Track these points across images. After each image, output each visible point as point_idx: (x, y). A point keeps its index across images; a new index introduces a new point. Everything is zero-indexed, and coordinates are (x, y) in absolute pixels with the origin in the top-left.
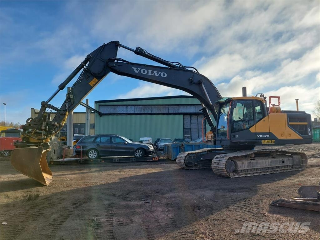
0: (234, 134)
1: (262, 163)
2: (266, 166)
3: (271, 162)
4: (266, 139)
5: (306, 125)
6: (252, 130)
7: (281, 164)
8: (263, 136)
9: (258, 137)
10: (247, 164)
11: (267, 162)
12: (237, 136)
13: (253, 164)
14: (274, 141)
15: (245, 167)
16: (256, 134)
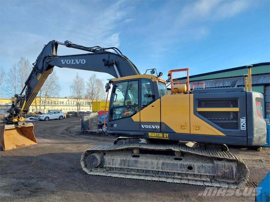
0: (112, 122)
1: (146, 163)
2: (153, 168)
3: (163, 164)
4: (154, 131)
5: (236, 113)
6: (136, 118)
7: (185, 171)
8: (150, 127)
9: (143, 127)
10: (119, 162)
11: (156, 164)
12: (115, 125)
13: (129, 163)
14: (167, 135)
15: (115, 165)
16: (140, 123)
